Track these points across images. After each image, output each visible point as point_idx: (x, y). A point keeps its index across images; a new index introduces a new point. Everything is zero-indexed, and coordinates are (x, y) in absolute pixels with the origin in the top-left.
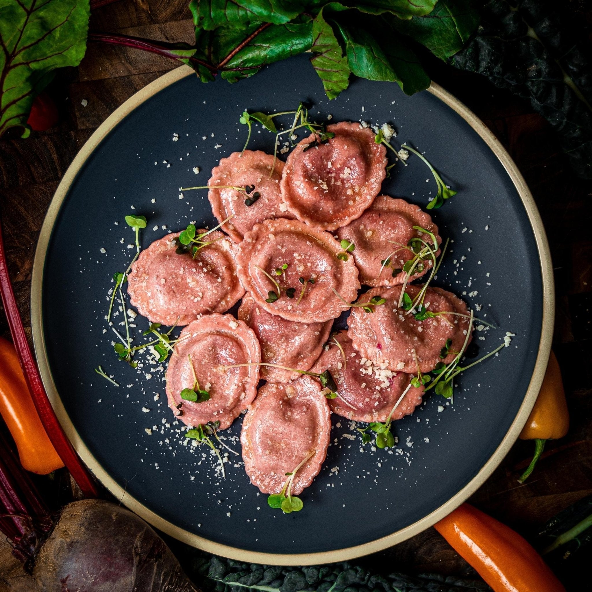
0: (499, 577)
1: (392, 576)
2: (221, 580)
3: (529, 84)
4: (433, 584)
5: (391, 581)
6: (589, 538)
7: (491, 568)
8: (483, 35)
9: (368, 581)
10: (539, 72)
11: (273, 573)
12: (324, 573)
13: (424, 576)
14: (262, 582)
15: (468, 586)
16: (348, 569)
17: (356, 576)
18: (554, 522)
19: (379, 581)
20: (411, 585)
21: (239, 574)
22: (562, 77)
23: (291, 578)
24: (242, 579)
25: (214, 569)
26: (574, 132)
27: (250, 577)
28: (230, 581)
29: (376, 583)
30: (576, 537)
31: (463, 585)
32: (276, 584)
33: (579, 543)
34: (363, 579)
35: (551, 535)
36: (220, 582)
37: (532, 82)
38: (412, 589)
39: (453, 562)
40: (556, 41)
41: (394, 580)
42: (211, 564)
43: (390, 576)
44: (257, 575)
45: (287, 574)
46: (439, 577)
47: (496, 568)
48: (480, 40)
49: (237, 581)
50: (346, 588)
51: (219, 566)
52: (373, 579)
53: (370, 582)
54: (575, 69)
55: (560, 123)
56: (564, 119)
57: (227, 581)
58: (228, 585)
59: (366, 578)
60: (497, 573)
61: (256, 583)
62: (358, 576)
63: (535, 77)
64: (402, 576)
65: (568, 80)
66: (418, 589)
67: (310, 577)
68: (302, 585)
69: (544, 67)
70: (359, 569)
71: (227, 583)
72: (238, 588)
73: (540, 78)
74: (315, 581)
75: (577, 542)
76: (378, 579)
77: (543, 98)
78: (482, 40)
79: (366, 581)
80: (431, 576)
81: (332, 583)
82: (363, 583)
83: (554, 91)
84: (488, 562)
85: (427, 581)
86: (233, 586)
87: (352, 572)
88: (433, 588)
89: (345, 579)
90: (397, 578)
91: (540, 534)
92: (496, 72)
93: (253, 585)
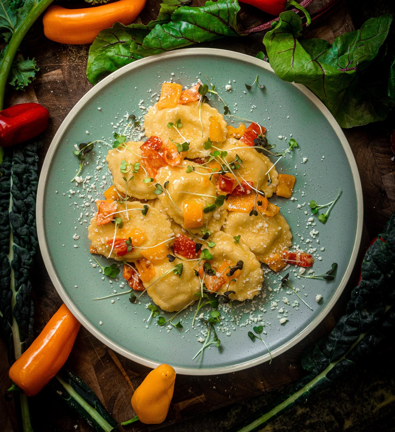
0: (37, 350)
1: (29, 283)
2: (12, 173)
3: (357, 312)
4: (27, 310)
5: (25, 282)
6: (72, 405)
7: (42, 344)
8: (386, 278)
9: (24, 268)
10: (365, 317)
11: (21, 205)
12: (25, 239)
13: (32, 303)
14: (15, 199)
15: (29, 332)
16: (30, 254)
17: (25, 259)
18: (79, 381)
19: (24, 275)
20: (25, 296)
21: (18, 183)
22: (363, 332)
23: (19, 218)
24: (15, 186)
25: (18, 166)
26: (330, 346)
27: (17, 191)
28: (12, 178)
29: (23, 273)
30: (72, 397)
31: (29, 330)
32: (15, 209)
33: (68, 399)
34: (24, 264)
35: (70, 381)
36: (11, 173)
37: (358, 314)
38: (22, 297)
39: (43, 321)
40: (385, 324)
41: (26, 284)
42: (21, 164)
43: (29, 282)
44: (18, 195)
45: (22, 215)
46: (33, 313)
47: (42, 347)
48: (382, 276)
49: (14, 183)
50: (17, 254)
51: (21, 169)
52: (25, 271)
53: (23, 269)
54: (370, 339)
55: (334, 337)
56: (337, 338)
57: (12, 177)
58: (10, 178)
59: (26, 267)
60: (39, 348)
61: (13, 196)
62: (26, 261)
63: (362, 315)
64: (30, 289)
65: (362, 336)
66: (23, 300)
67: (21, 230)
68: (15, 226)
69: (369, 319)
70: (31, 261)
71: (11, 177)
72: (10, 184)
73: (362, 319)
74: (19, 233)
75: (68, 398)
76: (26, 274)
77: (349, 323)
78: (383, 278)
79: (23, 266)
80: (32, 308)
81: (19, 245)
82: (22, 264)
83: (355, 329)
84: (46, 341)
85: (29, 306)
86: (10, 181)
87: (28, 257)
88: (24, 310)
89: (23, 253)
90: (28, 286)
91: (70, 373)
92: (363, 291)
93: (12, 194)
